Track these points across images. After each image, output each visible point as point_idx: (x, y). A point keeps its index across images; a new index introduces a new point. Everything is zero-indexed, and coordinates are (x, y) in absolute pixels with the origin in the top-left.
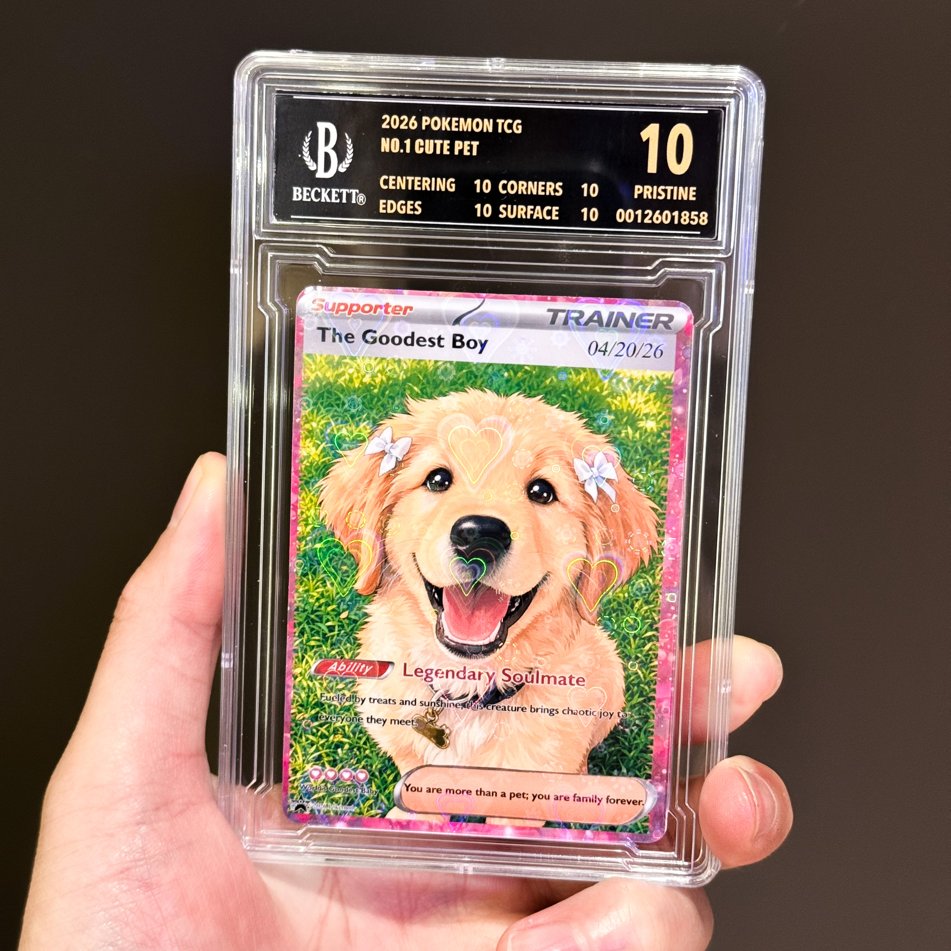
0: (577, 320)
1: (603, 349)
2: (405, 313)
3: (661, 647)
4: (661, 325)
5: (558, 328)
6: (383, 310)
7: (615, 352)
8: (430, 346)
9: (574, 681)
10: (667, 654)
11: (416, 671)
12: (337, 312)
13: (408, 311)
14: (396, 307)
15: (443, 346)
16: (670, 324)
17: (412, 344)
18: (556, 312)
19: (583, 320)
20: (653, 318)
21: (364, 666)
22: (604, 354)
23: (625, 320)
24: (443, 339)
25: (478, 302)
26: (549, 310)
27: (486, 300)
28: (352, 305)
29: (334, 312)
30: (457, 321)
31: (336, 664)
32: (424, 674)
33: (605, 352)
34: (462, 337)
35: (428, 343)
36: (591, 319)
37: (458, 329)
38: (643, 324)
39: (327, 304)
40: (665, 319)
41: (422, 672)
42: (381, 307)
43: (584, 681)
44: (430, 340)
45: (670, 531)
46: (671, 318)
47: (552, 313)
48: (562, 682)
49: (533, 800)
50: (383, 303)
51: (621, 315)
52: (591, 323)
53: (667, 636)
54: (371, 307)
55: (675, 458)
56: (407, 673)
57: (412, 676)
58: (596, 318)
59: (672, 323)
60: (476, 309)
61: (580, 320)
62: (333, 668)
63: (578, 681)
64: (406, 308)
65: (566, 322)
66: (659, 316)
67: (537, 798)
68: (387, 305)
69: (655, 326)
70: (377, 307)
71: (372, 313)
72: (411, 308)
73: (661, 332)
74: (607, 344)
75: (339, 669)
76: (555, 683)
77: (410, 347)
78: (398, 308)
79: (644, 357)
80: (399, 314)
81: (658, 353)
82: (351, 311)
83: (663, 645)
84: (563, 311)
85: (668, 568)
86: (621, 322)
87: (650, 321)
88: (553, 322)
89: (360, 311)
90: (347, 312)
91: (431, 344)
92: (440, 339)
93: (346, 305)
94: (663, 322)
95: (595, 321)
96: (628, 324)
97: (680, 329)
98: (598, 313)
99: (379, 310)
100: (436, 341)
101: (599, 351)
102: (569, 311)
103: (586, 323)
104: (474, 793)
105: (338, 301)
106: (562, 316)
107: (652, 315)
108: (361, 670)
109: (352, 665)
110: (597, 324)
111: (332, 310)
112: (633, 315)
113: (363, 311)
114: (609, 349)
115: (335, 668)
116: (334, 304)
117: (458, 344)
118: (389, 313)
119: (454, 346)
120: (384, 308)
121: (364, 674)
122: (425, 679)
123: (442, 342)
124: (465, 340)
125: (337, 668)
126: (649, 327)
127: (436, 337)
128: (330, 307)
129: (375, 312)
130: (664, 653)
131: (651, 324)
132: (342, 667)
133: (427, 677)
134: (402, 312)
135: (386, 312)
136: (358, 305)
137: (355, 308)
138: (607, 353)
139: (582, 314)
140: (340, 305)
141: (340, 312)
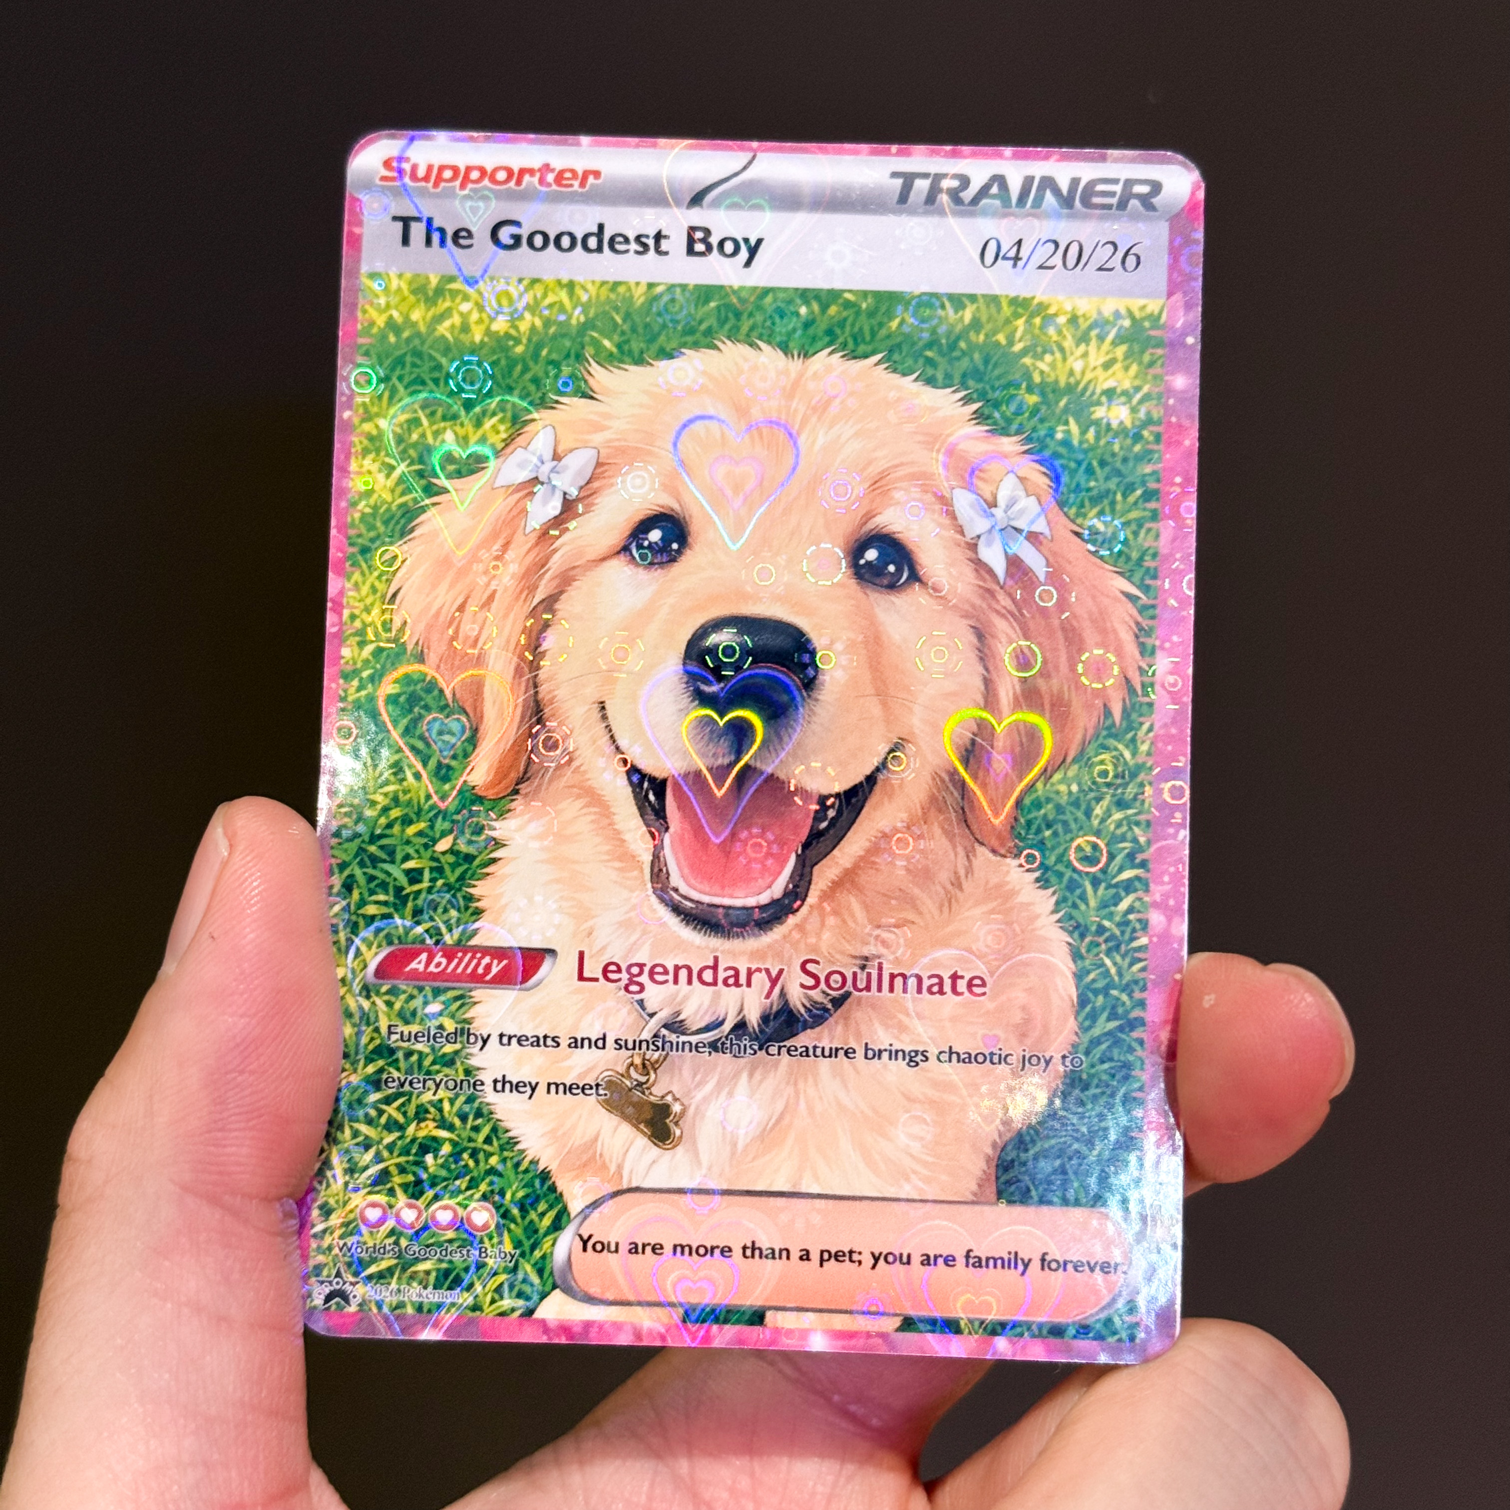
0: (955, 196)
1: (1012, 254)
2: (583, 184)
3: (1155, 905)
4: (1134, 203)
5: (913, 212)
6: (535, 180)
7: (1036, 260)
8: (637, 252)
9: (962, 985)
10: (1169, 920)
11: (605, 971)
12: (436, 185)
13: (591, 180)
14: (562, 172)
15: (666, 253)
16: (1155, 201)
17: (599, 249)
18: (909, 179)
19: (968, 195)
20: (1118, 188)
21: (487, 960)
22: (1015, 265)
23: (1057, 192)
24: (666, 237)
25: (742, 158)
26: (895, 175)
27: (759, 155)
28: (469, 169)
29: (430, 185)
30: (697, 200)
31: (424, 956)
32: (624, 976)
33: (1017, 259)
34: (707, 232)
35: (634, 246)
36: (984, 191)
37: (697, 217)
38: (1096, 200)
39: (414, 168)
40: (1144, 189)
41: (619, 970)
42: (531, 172)
43: (984, 984)
44: (638, 238)
45: (1167, 645)
46: (1156, 187)
47: (899, 182)
48: (935, 989)
49: (874, 1267)
50: (536, 164)
51: (1048, 183)
52: (985, 201)
53: (1166, 879)
54: (510, 172)
55: (1173, 484)
56: (586, 974)
57: (596, 980)
58: (995, 190)
59: (1159, 197)
60: (736, 174)
61: (962, 195)
62: (418, 964)
63: (970, 985)
64: (586, 174)
65: (931, 198)
66: (1129, 183)
67: (882, 1261)
68: (547, 168)
69: (1122, 205)
70: (523, 172)
71: (512, 184)
72: (597, 174)
73: (1135, 217)
74: (1019, 242)
75: (432, 968)
76: (919, 991)
77: (595, 255)
78: (568, 175)
79: (1100, 269)
80: (571, 186)
81: (1131, 261)
82: (466, 179)
83: (1158, 897)
84: (925, 176)
85: (1165, 725)
86: (1049, 196)
87: (1112, 194)
88: (903, 198)
89: (486, 182)
90: (457, 183)
91: (641, 249)
92: (659, 237)
93: (455, 170)
94: (1139, 196)
95: (994, 197)
96: (1067, 201)
97: (1175, 211)
98: (1000, 180)
99: (527, 178)
100: (651, 242)
101: (1005, 258)
102: (936, 175)
103: (975, 201)
104: (737, 1252)
105: (437, 162)
106: (922, 186)
107: (1115, 181)
108: (480, 971)
109: (461, 960)
110: (997, 202)
111: (426, 178)
112: (1075, 182)
113: (493, 180)
114: (1024, 253)
115: (421, 968)
116: (430, 168)
117: (700, 247)
118: (549, 185)
119: (691, 251)
120: (538, 175)
121: (488, 978)
122: (626, 989)
123: (664, 245)
124: (714, 240)
125: (428, 964)
126: (1109, 207)
127: (652, 233)
128: (421, 173)
129: (519, 183)
130: (1162, 918)
131: (1114, 201)
132: (438, 965)
133: (631, 982)
134: (576, 183)
135: (542, 181)
136: (483, 171)
137: (475, 175)
138: (1020, 264)
139: (965, 181)
140: (442, 168)
141: (443, 184)
